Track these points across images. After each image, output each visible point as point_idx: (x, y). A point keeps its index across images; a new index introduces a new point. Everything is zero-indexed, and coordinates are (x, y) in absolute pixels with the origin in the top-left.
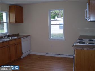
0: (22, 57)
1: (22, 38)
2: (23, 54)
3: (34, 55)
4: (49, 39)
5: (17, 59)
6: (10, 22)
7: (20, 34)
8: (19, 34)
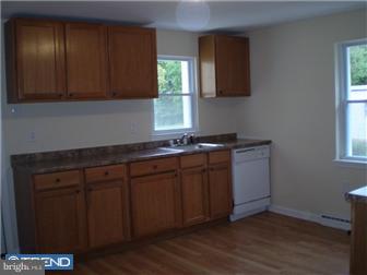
0: (233, 219)
1: (235, 151)
2: (236, 208)
3: (279, 215)
4: (337, 159)
5: (208, 219)
6: (201, 94)
7: (238, 137)
8: (235, 134)
